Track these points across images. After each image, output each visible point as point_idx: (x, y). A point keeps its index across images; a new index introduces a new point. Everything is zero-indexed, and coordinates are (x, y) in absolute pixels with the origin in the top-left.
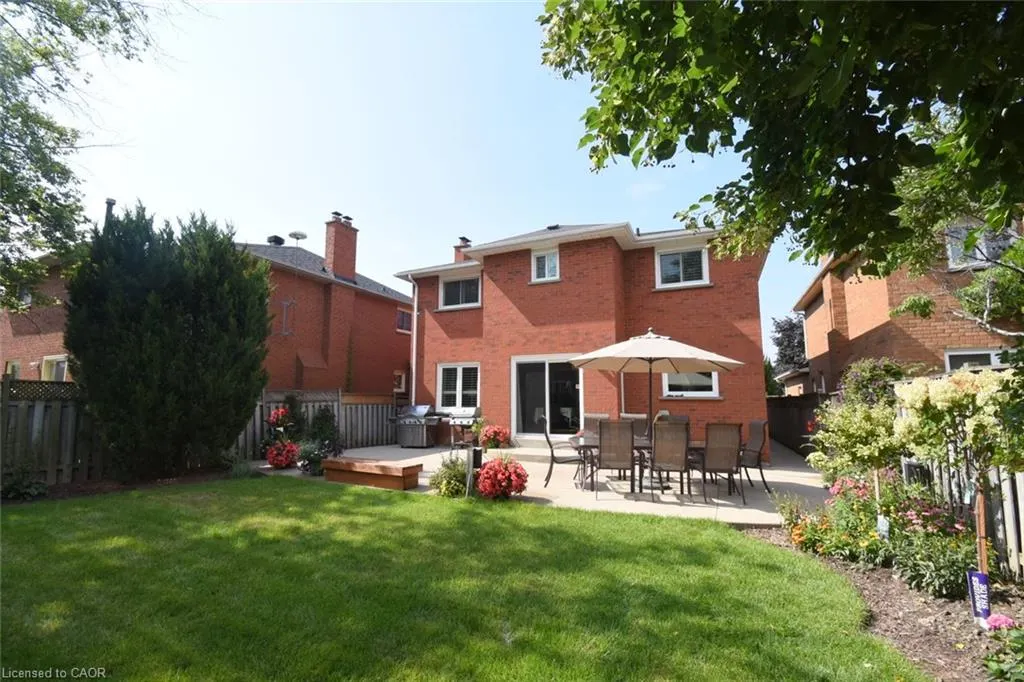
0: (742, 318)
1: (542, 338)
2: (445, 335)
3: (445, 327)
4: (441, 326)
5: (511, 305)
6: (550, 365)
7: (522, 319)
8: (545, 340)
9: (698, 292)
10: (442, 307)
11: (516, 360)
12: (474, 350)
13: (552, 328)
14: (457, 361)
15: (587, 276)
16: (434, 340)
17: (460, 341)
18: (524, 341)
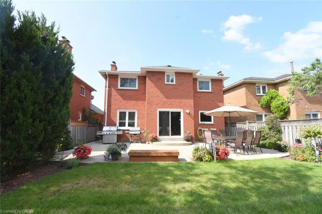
0: (219, 102)
1: (169, 103)
2: (121, 99)
3: (122, 96)
4: (120, 95)
5: (158, 90)
6: (171, 112)
7: (162, 96)
8: (170, 104)
9: (209, 93)
10: (119, 87)
11: (159, 110)
12: (135, 105)
13: (173, 100)
14: (127, 109)
15: (185, 84)
16: (116, 100)
17: (129, 101)
18: (163, 103)
